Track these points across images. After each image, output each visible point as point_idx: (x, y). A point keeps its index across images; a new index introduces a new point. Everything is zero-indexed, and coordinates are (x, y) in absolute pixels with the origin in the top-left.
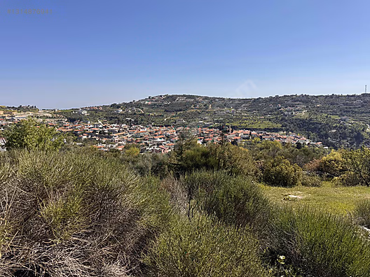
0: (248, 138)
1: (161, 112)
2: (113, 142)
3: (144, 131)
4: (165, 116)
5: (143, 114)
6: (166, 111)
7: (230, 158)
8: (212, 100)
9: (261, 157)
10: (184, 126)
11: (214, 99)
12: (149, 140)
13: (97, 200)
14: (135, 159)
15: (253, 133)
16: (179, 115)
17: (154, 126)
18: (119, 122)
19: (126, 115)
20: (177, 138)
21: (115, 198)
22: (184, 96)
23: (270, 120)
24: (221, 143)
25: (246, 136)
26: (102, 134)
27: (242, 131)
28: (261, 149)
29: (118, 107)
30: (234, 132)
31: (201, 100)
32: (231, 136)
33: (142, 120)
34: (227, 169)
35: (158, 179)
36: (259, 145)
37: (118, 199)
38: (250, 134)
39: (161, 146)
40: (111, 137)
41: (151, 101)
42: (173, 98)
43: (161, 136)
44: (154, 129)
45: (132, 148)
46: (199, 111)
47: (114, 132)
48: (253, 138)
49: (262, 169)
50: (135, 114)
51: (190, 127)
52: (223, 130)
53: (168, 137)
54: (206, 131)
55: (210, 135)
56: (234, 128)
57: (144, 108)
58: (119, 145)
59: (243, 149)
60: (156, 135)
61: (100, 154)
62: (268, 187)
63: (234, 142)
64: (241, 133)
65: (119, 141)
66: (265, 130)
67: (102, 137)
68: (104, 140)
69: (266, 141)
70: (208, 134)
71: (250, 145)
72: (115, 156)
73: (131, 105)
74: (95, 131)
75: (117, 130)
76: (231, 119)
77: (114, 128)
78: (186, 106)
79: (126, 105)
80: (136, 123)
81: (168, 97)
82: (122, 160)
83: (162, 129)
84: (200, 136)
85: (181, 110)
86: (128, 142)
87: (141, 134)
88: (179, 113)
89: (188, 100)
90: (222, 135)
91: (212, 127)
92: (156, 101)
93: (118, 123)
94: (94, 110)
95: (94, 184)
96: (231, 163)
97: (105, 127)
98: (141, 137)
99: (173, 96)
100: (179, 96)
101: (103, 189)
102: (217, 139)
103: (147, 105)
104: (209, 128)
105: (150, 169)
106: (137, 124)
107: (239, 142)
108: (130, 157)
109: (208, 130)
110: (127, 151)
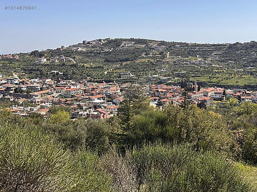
0: (221, 99)
1: (99, 61)
2: (33, 103)
3: (76, 88)
4: (105, 67)
5: (74, 66)
6: (107, 61)
7: (195, 126)
8: (170, 46)
9: (239, 126)
10: (132, 81)
11: (174, 44)
12: (83, 100)
13: (11, 184)
14: (64, 127)
15: (229, 91)
16: (125, 67)
17: (90, 81)
18: (42, 76)
19: (51, 66)
20: (121, 99)
21: (34, 182)
22: (132, 40)
23: (252, 74)
24: (183, 106)
25: (218, 96)
26: (18, 92)
27: (212, 88)
28: (239, 114)
29: (41, 55)
30: (202, 89)
31: (155, 45)
32: (197, 96)
33: (74, 73)
34: (191, 142)
35: (96, 155)
36: (236, 109)
37: (39, 183)
38: (224, 93)
39: (100, 110)
40: (31, 96)
41: (87, 47)
42: (117, 42)
43: (99, 96)
44: (90, 86)
45: (59, 113)
46: (152, 60)
47: (35, 89)
48: (228, 99)
49: (240, 142)
50: (64, 65)
51: (141, 83)
52: (186, 88)
53: (109, 96)
54: (162, 88)
55: (168, 95)
56: (201, 85)
57: (77, 57)
58: (42, 107)
59: (214, 114)
60: (92, 95)
61: (15, 120)
62: (248, 167)
63: (202, 105)
64: (211, 91)
65: (42, 102)
66: (245, 87)
67: (18, 97)
68: (21, 101)
69: (246, 104)
70: (165, 93)
71: (224, 109)
72: (37, 123)
73: (58, 52)
74: (8, 89)
75: (39, 86)
76: (197, 73)
77: (35, 84)
78: (134, 54)
79: (52, 53)
80: (66, 77)
81: (109, 42)
82: (45, 129)
83: (101, 86)
84: (154, 95)
85: (127, 60)
86: (54, 103)
87: (73, 93)
88: (124, 63)
89: (138, 46)
90: (184, 94)
91: (170, 84)
92: (93, 47)
93: (41, 78)
94: (7, 59)
95: (6, 162)
96: (197, 133)
97: (23, 83)
98: (72, 96)
99: (116, 40)
100: (125, 40)
101: (19, 169)
102: (178, 100)
103: (81, 53)
104: (167, 85)
105: (84, 141)
106: (67, 79)
107: (208, 105)
108: (57, 125)
109: (165, 87)
110: (53, 116)
